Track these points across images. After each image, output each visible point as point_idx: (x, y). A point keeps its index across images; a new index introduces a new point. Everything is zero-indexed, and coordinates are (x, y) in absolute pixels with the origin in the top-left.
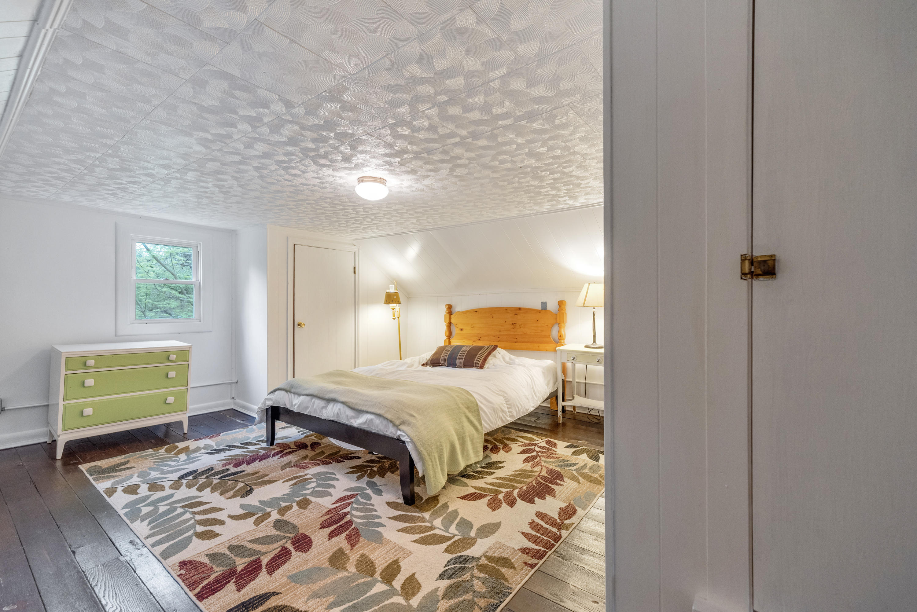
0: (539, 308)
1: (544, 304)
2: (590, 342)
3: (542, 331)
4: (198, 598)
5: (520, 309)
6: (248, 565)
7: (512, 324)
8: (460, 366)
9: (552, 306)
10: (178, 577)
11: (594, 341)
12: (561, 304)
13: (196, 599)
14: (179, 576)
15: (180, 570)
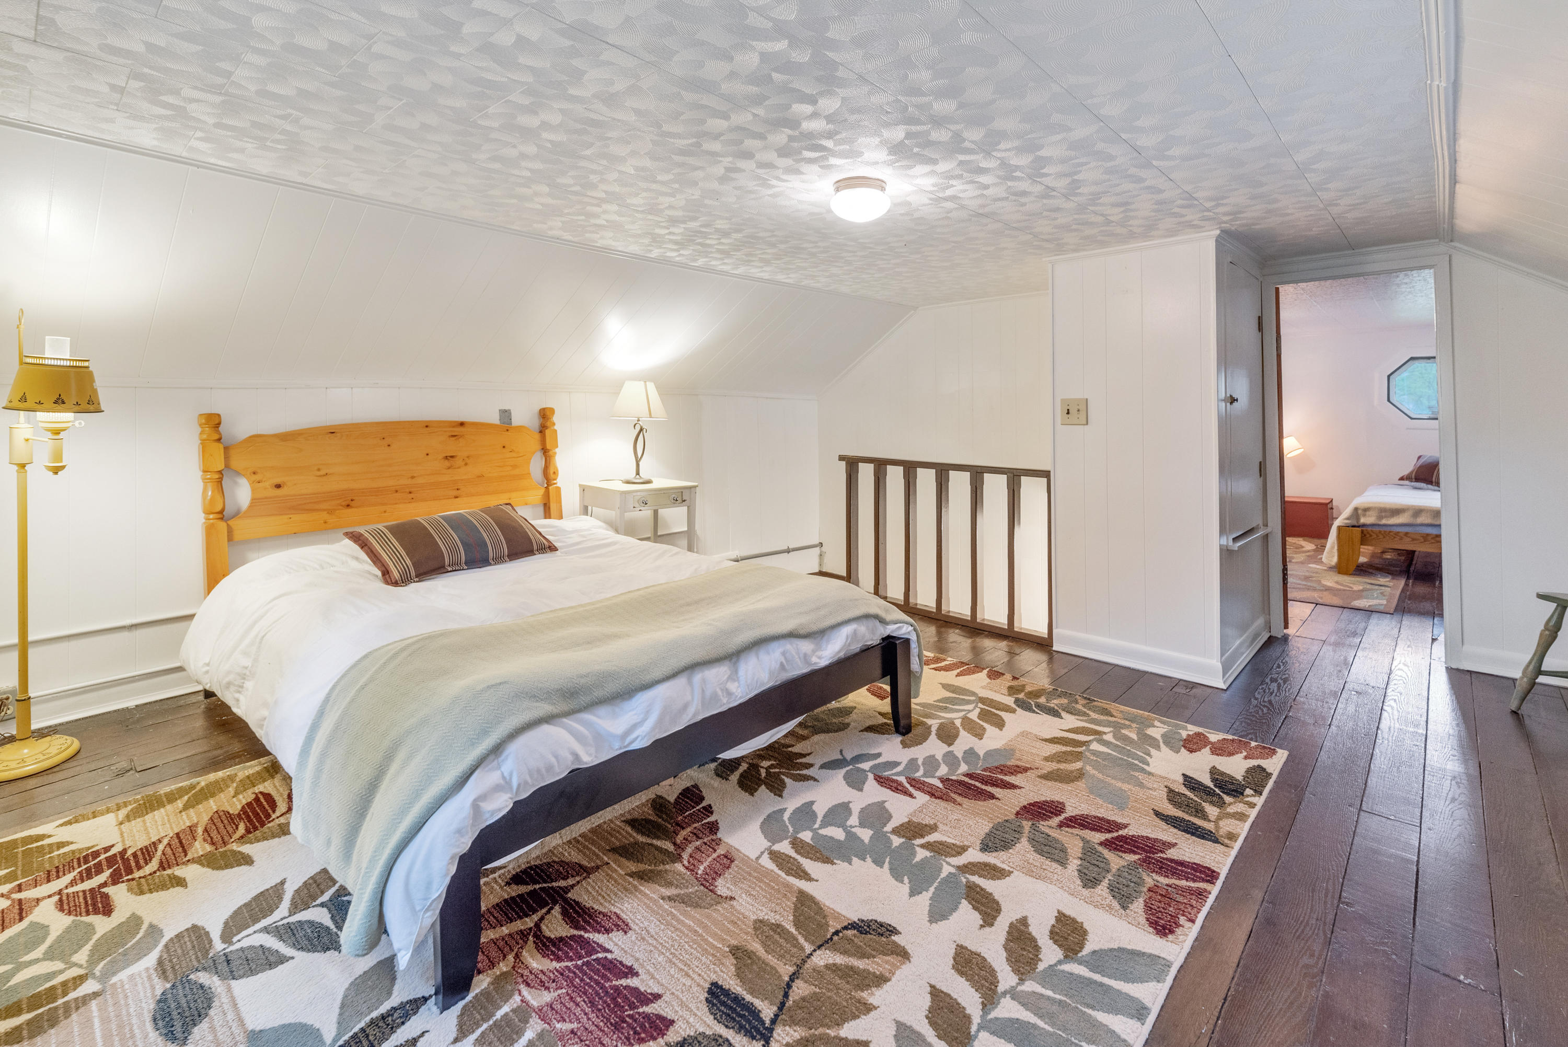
0: (495, 419)
1: (506, 415)
2: (631, 475)
3: (514, 467)
4: (1217, 878)
5: (462, 424)
6: (1118, 850)
7: (446, 458)
8: (499, 560)
9: (524, 416)
10: (1196, 922)
11: (638, 473)
12: (545, 415)
13: (1218, 881)
14: (1193, 921)
15: (1181, 926)
